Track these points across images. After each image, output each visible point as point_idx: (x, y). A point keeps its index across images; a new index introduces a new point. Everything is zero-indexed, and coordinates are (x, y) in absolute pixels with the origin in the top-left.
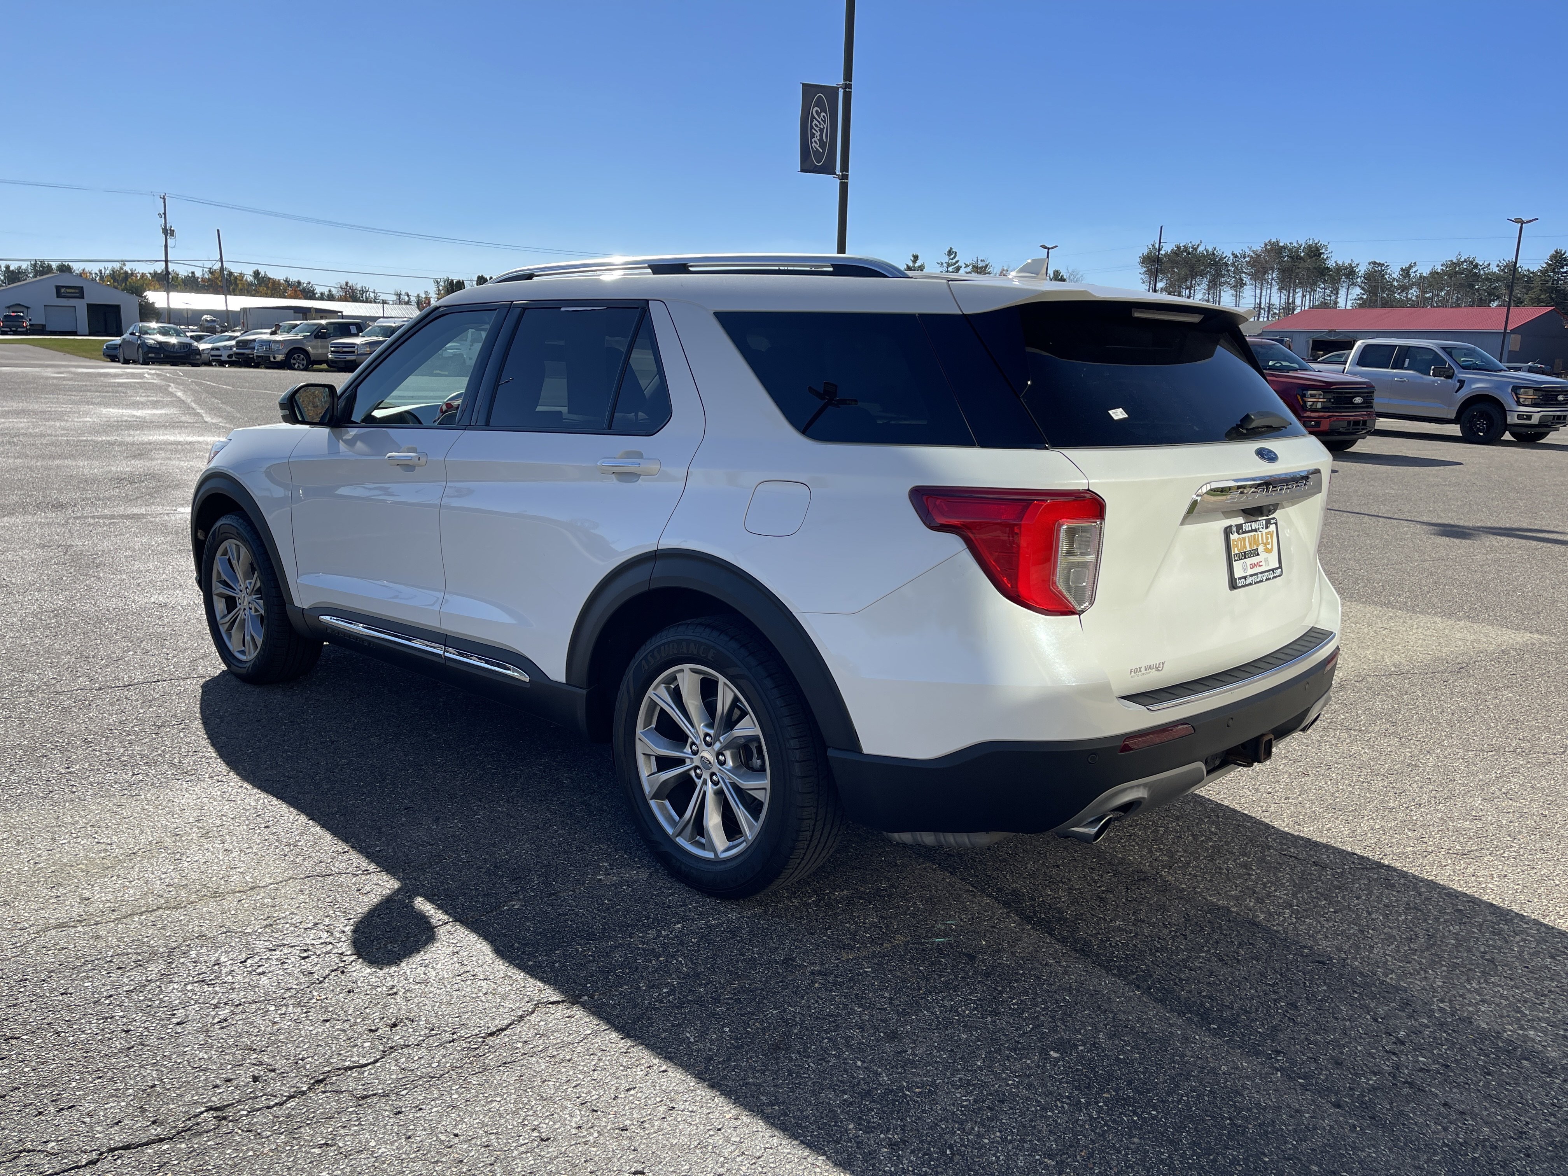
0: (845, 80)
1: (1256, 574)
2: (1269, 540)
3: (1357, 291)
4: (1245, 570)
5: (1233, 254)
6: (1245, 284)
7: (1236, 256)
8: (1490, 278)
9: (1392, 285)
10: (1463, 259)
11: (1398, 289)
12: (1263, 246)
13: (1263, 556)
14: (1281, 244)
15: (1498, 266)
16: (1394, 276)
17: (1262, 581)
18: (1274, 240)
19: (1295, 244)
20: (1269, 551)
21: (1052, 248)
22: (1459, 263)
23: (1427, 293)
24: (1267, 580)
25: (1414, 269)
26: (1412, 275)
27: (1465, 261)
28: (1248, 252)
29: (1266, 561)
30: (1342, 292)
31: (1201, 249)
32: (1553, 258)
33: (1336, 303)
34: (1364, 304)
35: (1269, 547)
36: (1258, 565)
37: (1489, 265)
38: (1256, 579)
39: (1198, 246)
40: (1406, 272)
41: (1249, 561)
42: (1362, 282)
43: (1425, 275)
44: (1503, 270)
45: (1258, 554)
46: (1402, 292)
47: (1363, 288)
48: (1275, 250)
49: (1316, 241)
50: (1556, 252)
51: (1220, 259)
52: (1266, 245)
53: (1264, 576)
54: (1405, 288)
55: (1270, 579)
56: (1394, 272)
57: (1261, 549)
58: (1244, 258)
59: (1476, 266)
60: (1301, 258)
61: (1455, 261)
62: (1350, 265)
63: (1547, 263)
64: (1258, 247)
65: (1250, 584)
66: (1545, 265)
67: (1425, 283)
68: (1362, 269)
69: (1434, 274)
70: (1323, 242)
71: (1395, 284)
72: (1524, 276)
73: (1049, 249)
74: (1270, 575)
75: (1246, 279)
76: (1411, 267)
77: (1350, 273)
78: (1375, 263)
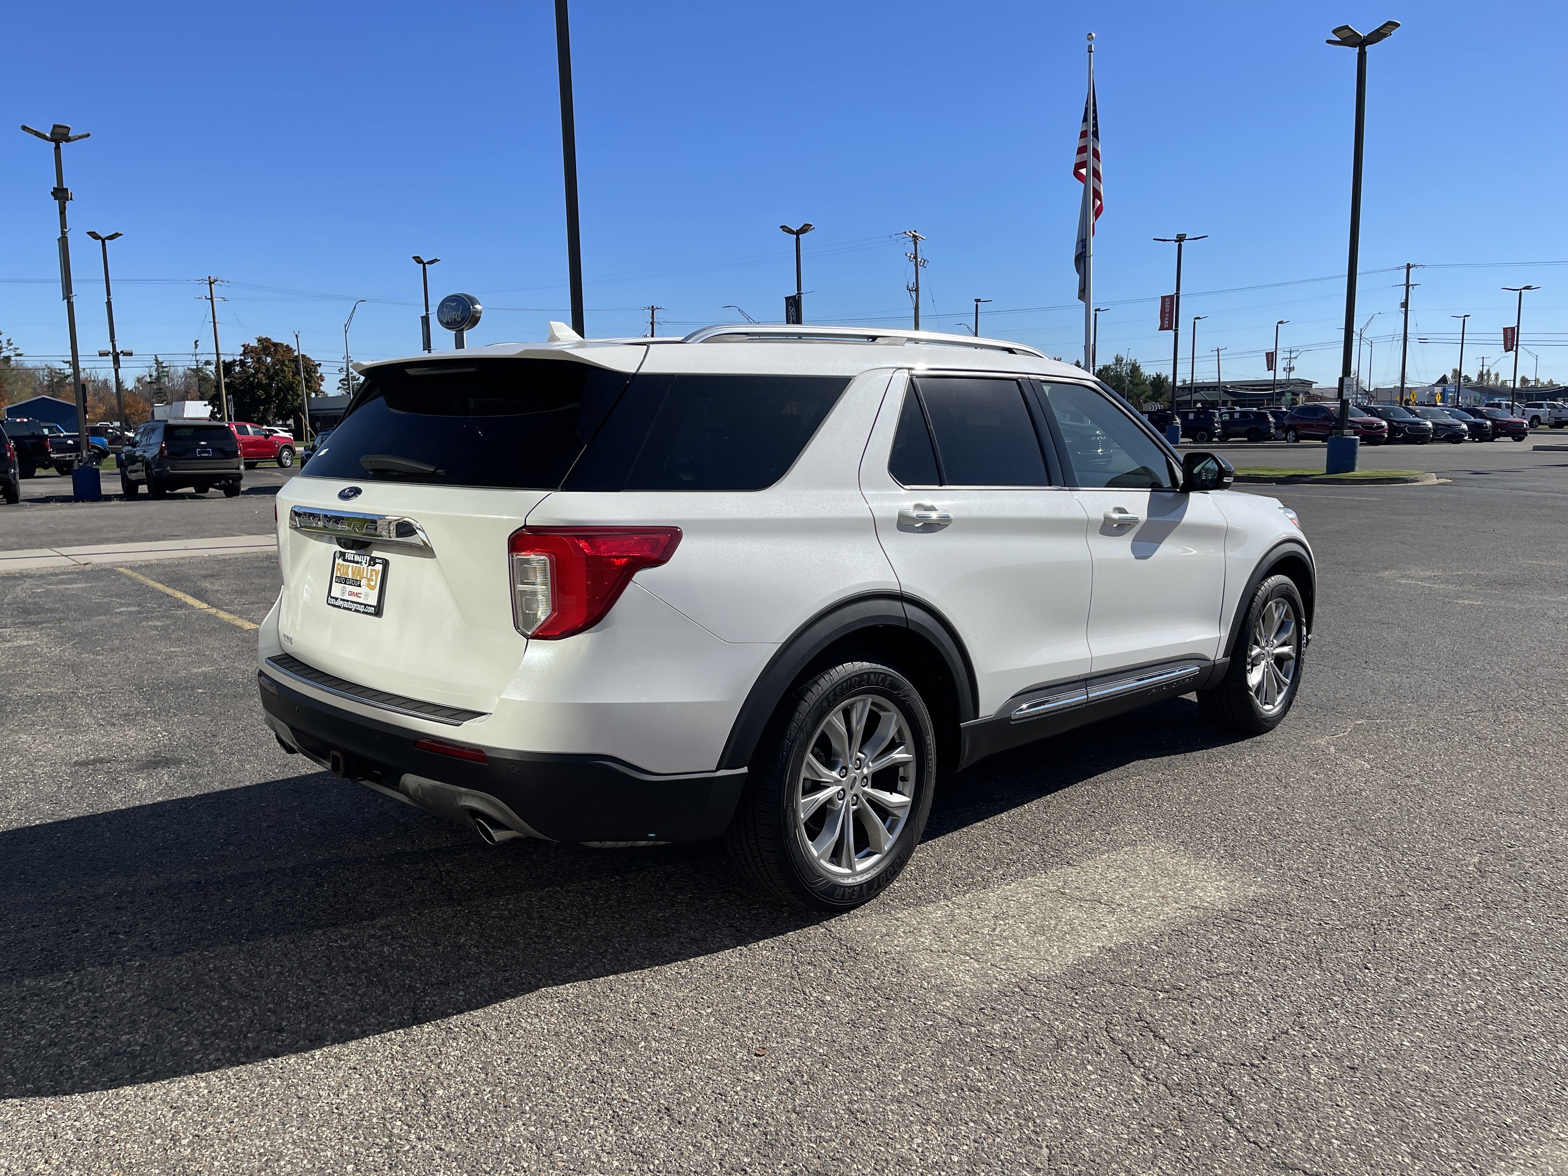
1: (348, 601)
2: (374, 578)
4: (343, 594)
13: (363, 590)
17: (350, 610)
20: (373, 588)
24: (356, 611)
29: (367, 595)
35: (373, 584)
36: (357, 595)
38: (346, 605)
41: (349, 588)
45: (360, 586)
53: (354, 607)
55: (359, 611)
57: (364, 582)
65: (339, 607)
74: (361, 608)
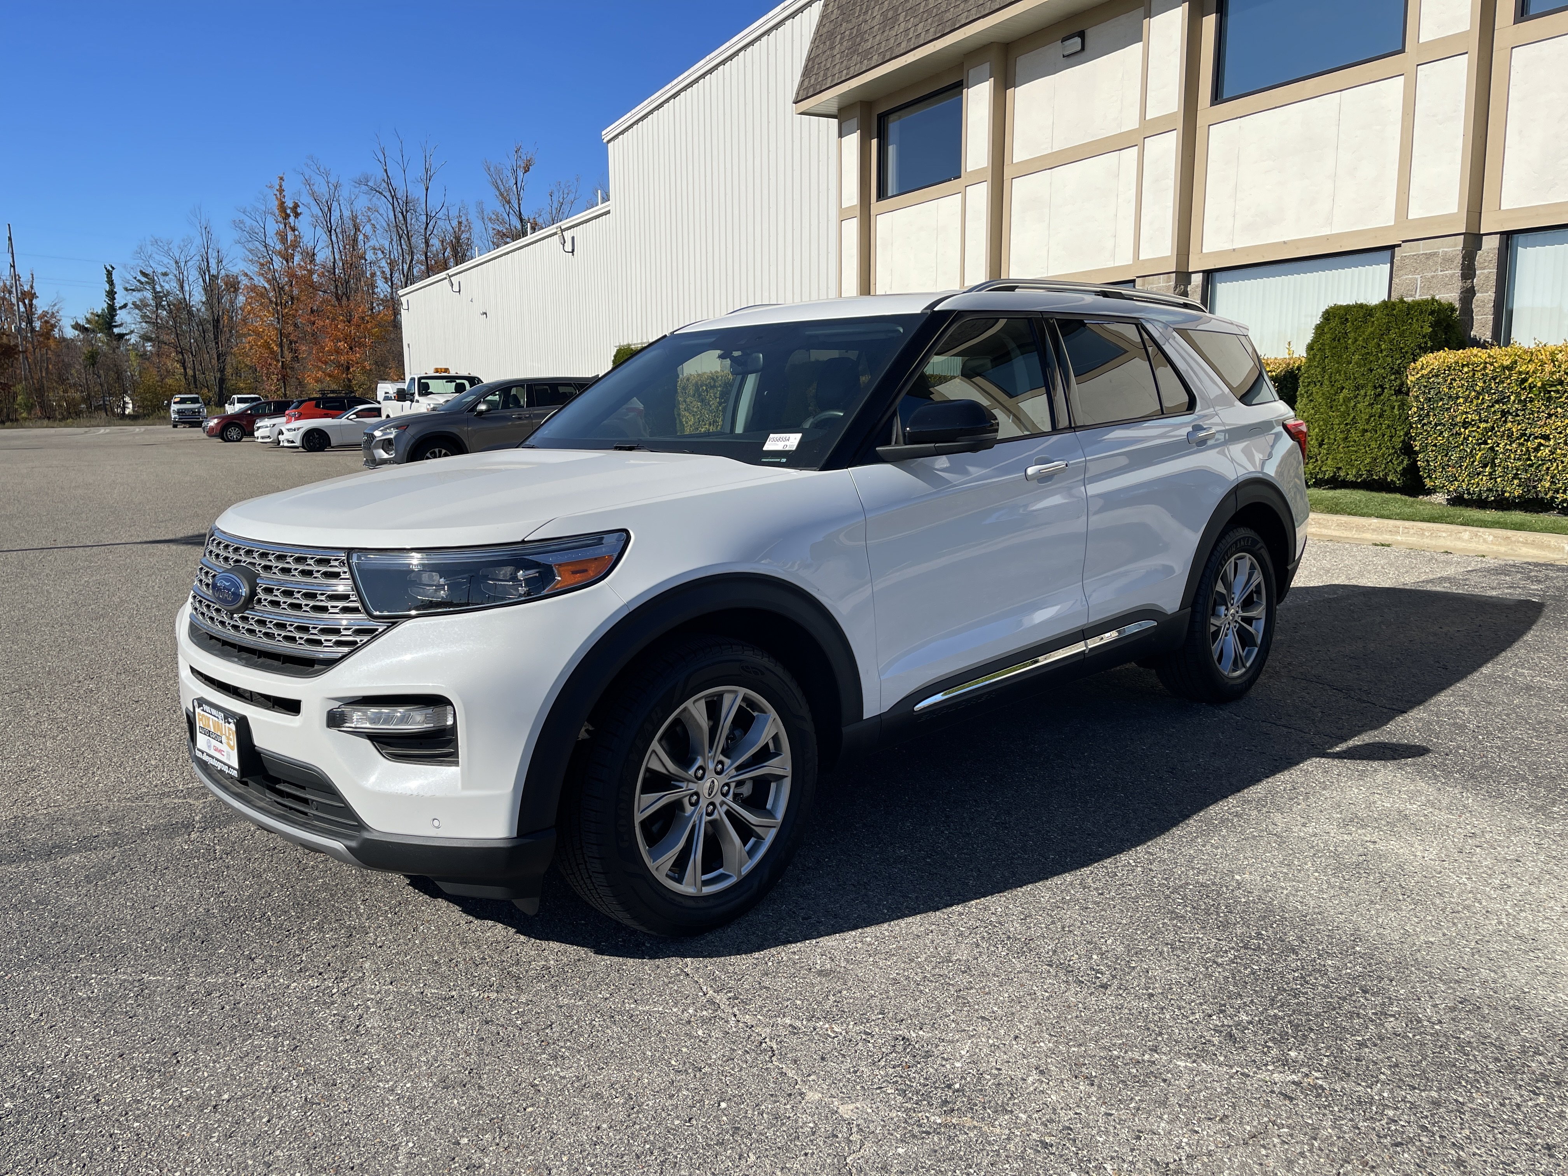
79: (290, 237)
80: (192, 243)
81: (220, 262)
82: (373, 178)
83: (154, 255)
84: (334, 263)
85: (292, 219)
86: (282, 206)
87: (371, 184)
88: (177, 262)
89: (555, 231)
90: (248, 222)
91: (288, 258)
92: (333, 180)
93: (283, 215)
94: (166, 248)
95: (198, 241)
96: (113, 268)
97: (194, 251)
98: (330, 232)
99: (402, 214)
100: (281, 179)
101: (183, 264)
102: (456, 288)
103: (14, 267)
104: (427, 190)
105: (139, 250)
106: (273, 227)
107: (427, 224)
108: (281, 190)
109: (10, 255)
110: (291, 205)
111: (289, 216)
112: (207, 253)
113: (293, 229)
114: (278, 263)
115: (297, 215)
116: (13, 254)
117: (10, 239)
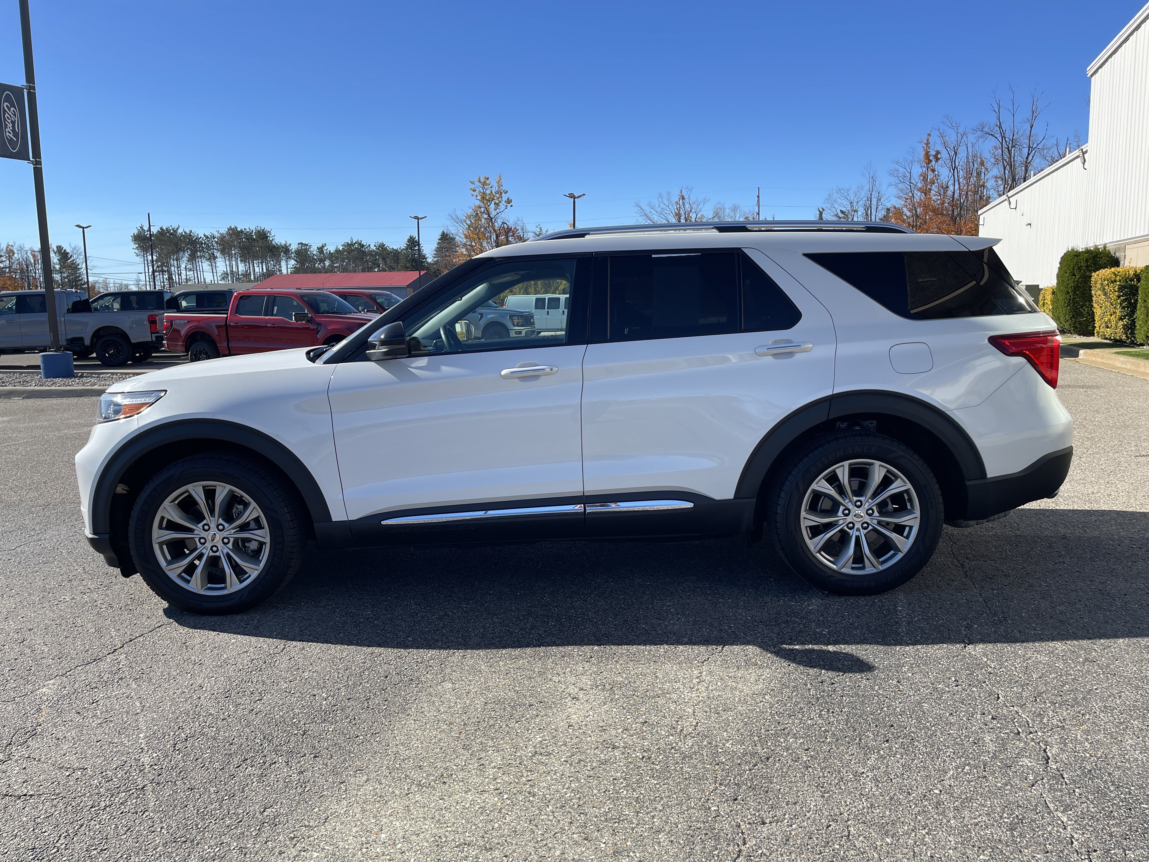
0: (27, 81)
3: (292, 262)
5: (205, 236)
6: (216, 257)
7: (207, 237)
8: (371, 253)
9: (314, 259)
10: (354, 242)
11: (317, 261)
12: (227, 230)
14: (239, 230)
15: (375, 246)
16: (314, 253)
18: (233, 227)
19: (248, 230)
21: (86, 227)
22: (352, 244)
23: (335, 263)
25: (326, 248)
26: (325, 252)
27: (356, 243)
28: (217, 235)
30: (283, 263)
31: (180, 231)
32: (409, 241)
33: (280, 271)
34: (297, 271)
37: (370, 245)
39: (177, 229)
40: (321, 249)
42: (294, 256)
43: (332, 252)
44: (378, 249)
46: (320, 263)
47: (296, 261)
48: (234, 233)
49: (263, 228)
50: (410, 237)
51: (196, 239)
52: (228, 230)
54: (322, 261)
56: (314, 249)
58: (214, 238)
59: (363, 246)
60: (254, 239)
61: (350, 243)
62: (285, 245)
63: (406, 244)
64: (224, 230)
66: (405, 245)
67: (333, 256)
68: (294, 247)
69: (337, 251)
70: (267, 229)
71: (315, 257)
72: (391, 252)
73: (83, 228)
75: (218, 254)
76: (323, 247)
77: (286, 249)
78: (302, 244)
79: (930, 175)
80: (863, 188)
81: (879, 200)
82: (988, 125)
83: (838, 200)
84: (954, 193)
85: (933, 163)
86: (927, 155)
87: (986, 129)
88: (851, 203)
89: (1078, 154)
90: (901, 170)
91: (926, 192)
92: (961, 130)
93: (927, 161)
94: (845, 194)
95: (866, 188)
96: (824, 210)
97: (864, 194)
98: (954, 170)
99: (1008, 149)
100: (929, 135)
101: (855, 204)
102: (1013, 205)
103: (759, 214)
104: (1031, 127)
105: (828, 198)
106: (917, 170)
107: (1029, 154)
108: (927, 144)
109: (757, 207)
110: (934, 153)
111: (931, 161)
112: (871, 195)
113: (933, 171)
114: (918, 196)
115: (937, 159)
116: (759, 206)
117: (758, 197)
